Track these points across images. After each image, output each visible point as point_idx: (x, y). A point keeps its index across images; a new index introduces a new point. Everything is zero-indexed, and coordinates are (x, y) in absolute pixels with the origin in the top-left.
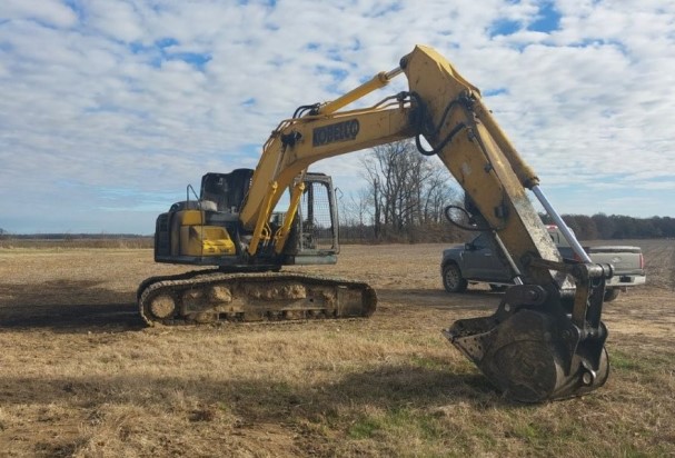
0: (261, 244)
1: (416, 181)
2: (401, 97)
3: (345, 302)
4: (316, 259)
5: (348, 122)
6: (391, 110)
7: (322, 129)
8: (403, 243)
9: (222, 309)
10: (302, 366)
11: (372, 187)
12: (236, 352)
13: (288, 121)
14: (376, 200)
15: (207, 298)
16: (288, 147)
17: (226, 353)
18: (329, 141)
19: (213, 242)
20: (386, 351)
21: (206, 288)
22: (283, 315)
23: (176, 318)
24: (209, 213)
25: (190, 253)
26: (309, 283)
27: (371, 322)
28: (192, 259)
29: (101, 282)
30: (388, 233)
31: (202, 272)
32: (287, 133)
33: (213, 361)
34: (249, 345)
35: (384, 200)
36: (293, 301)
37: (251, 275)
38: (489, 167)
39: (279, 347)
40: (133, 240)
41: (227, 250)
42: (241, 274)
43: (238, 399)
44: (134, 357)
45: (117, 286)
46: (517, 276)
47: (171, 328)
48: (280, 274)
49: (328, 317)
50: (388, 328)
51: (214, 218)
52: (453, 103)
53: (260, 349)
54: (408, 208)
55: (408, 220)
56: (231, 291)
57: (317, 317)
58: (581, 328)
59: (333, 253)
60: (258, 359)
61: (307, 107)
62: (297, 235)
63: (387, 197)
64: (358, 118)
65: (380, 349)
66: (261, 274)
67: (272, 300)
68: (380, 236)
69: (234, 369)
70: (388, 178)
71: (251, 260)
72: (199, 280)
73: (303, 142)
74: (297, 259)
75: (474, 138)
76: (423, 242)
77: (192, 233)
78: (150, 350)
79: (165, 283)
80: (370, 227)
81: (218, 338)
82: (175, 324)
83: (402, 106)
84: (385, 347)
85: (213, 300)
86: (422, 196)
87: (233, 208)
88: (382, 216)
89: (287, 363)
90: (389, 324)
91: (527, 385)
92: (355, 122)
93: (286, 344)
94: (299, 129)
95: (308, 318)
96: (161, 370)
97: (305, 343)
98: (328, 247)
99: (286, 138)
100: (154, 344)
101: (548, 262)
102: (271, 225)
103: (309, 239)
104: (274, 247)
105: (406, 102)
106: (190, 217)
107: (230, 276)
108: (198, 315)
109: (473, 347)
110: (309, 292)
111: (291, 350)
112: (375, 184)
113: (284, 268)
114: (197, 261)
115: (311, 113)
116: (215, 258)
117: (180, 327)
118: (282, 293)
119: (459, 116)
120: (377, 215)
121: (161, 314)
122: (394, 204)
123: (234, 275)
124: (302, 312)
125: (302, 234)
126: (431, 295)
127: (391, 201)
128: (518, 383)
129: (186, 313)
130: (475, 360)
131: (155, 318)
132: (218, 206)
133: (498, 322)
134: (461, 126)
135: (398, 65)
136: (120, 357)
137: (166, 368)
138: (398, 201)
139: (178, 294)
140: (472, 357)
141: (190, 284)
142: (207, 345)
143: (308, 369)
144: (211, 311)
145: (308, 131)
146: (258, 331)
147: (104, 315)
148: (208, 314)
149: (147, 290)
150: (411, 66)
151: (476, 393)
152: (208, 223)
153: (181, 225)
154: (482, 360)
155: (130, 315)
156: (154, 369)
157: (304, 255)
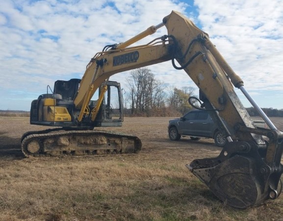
0: (84, 116)
1: (150, 89)
2: (163, 38)
3: (126, 146)
4: (112, 124)
5: (132, 53)
6: (157, 46)
7: (118, 57)
8: (144, 116)
9: (64, 149)
10: (108, 183)
11: (131, 91)
12: (72, 174)
13: (100, 53)
14: (132, 97)
15: (56, 143)
16: (100, 66)
17: (66, 175)
18: (122, 63)
19: (60, 115)
20: (152, 174)
21: (56, 138)
22: (95, 152)
23: (40, 153)
24: (58, 100)
25: (48, 120)
26: (108, 136)
27: (139, 156)
28: (49, 123)
29: (5, 133)
30: (138, 112)
31: (54, 130)
32: (99, 59)
33: (59, 180)
34: (79, 170)
35: (136, 98)
36: (100, 145)
37: (79, 132)
38: (215, 76)
39: (95, 171)
40: (22, 114)
41: (67, 119)
42: (74, 131)
43: (74, 205)
44: (17, 176)
45: (13, 135)
46: (229, 135)
47: (37, 158)
48: (94, 131)
49: (117, 153)
50: (148, 160)
51: (60, 102)
52: (194, 41)
53: (85, 173)
54: (146, 101)
55: (146, 106)
56: (69, 140)
57: (112, 153)
58: (271, 167)
59: (120, 121)
60: (84, 179)
61: (110, 46)
62: (103, 112)
63: (137, 96)
64: (138, 51)
65: (149, 173)
66: (85, 132)
67: (90, 145)
68: (134, 113)
69: (71, 185)
70: (138, 87)
71: (79, 124)
72: (52, 134)
73: (108, 64)
74: (103, 124)
75: (207, 60)
76: (153, 116)
77: (49, 110)
78: (26, 172)
79: (35, 135)
80: (129, 109)
81: (62, 165)
82: (40, 156)
83: (164, 43)
84: (151, 171)
85: (60, 144)
86: (152, 96)
87: (70, 98)
88: (135, 105)
89: (100, 181)
90: (148, 157)
91: (238, 198)
92: (137, 52)
93: (98, 169)
94: (106, 57)
95: (108, 154)
96: (31, 185)
97: (109, 169)
98: (118, 118)
99: (98, 62)
100: (28, 169)
101: (250, 129)
102: (89, 106)
103: (108, 114)
104: (91, 118)
105: (166, 41)
106: (48, 102)
107: (68, 132)
108: (52, 152)
109: (204, 174)
110: (108, 141)
111: (101, 173)
112: (132, 90)
113: (95, 128)
114: (52, 124)
115: (112, 49)
116: (61, 123)
117: (42, 158)
118: (95, 141)
119: (197, 48)
120: (133, 104)
121: (32, 151)
122: (140, 99)
123: (71, 132)
124: (105, 151)
125: (105, 112)
126: (164, 141)
127: (139, 98)
128: (232, 196)
129: (46, 150)
130: (206, 182)
131: (29, 153)
132: (63, 97)
133: (220, 162)
134: (199, 53)
135: (162, 22)
136: (9, 176)
137: (33, 184)
138: (142, 98)
139: (41, 141)
140: (204, 180)
141: (48, 136)
142: (56, 169)
143: (112, 185)
144: (58, 149)
145: (110, 58)
146: (82, 161)
147: (5, 150)
148: (57, 152)
149: (25, 139)
150: (169, 22)
151: (208, 202)
152: (57, 105)
153: (43, 106)
154: (210, 182)
155: (17, 150)
156: (27, 184)
157: (106, 122)
